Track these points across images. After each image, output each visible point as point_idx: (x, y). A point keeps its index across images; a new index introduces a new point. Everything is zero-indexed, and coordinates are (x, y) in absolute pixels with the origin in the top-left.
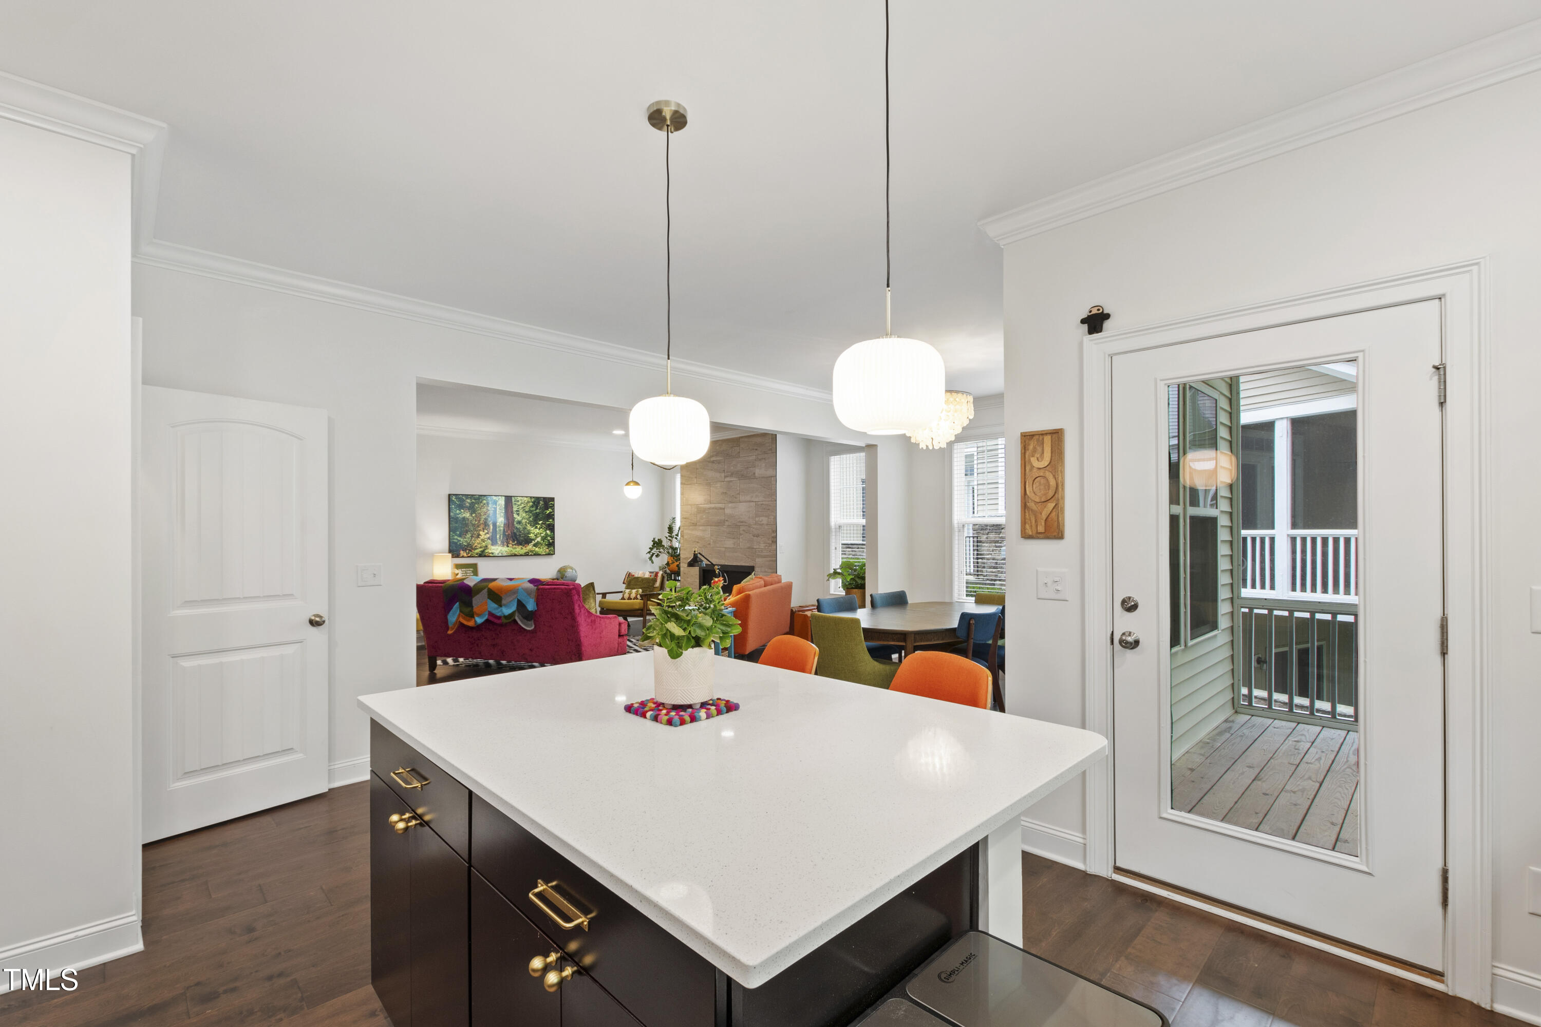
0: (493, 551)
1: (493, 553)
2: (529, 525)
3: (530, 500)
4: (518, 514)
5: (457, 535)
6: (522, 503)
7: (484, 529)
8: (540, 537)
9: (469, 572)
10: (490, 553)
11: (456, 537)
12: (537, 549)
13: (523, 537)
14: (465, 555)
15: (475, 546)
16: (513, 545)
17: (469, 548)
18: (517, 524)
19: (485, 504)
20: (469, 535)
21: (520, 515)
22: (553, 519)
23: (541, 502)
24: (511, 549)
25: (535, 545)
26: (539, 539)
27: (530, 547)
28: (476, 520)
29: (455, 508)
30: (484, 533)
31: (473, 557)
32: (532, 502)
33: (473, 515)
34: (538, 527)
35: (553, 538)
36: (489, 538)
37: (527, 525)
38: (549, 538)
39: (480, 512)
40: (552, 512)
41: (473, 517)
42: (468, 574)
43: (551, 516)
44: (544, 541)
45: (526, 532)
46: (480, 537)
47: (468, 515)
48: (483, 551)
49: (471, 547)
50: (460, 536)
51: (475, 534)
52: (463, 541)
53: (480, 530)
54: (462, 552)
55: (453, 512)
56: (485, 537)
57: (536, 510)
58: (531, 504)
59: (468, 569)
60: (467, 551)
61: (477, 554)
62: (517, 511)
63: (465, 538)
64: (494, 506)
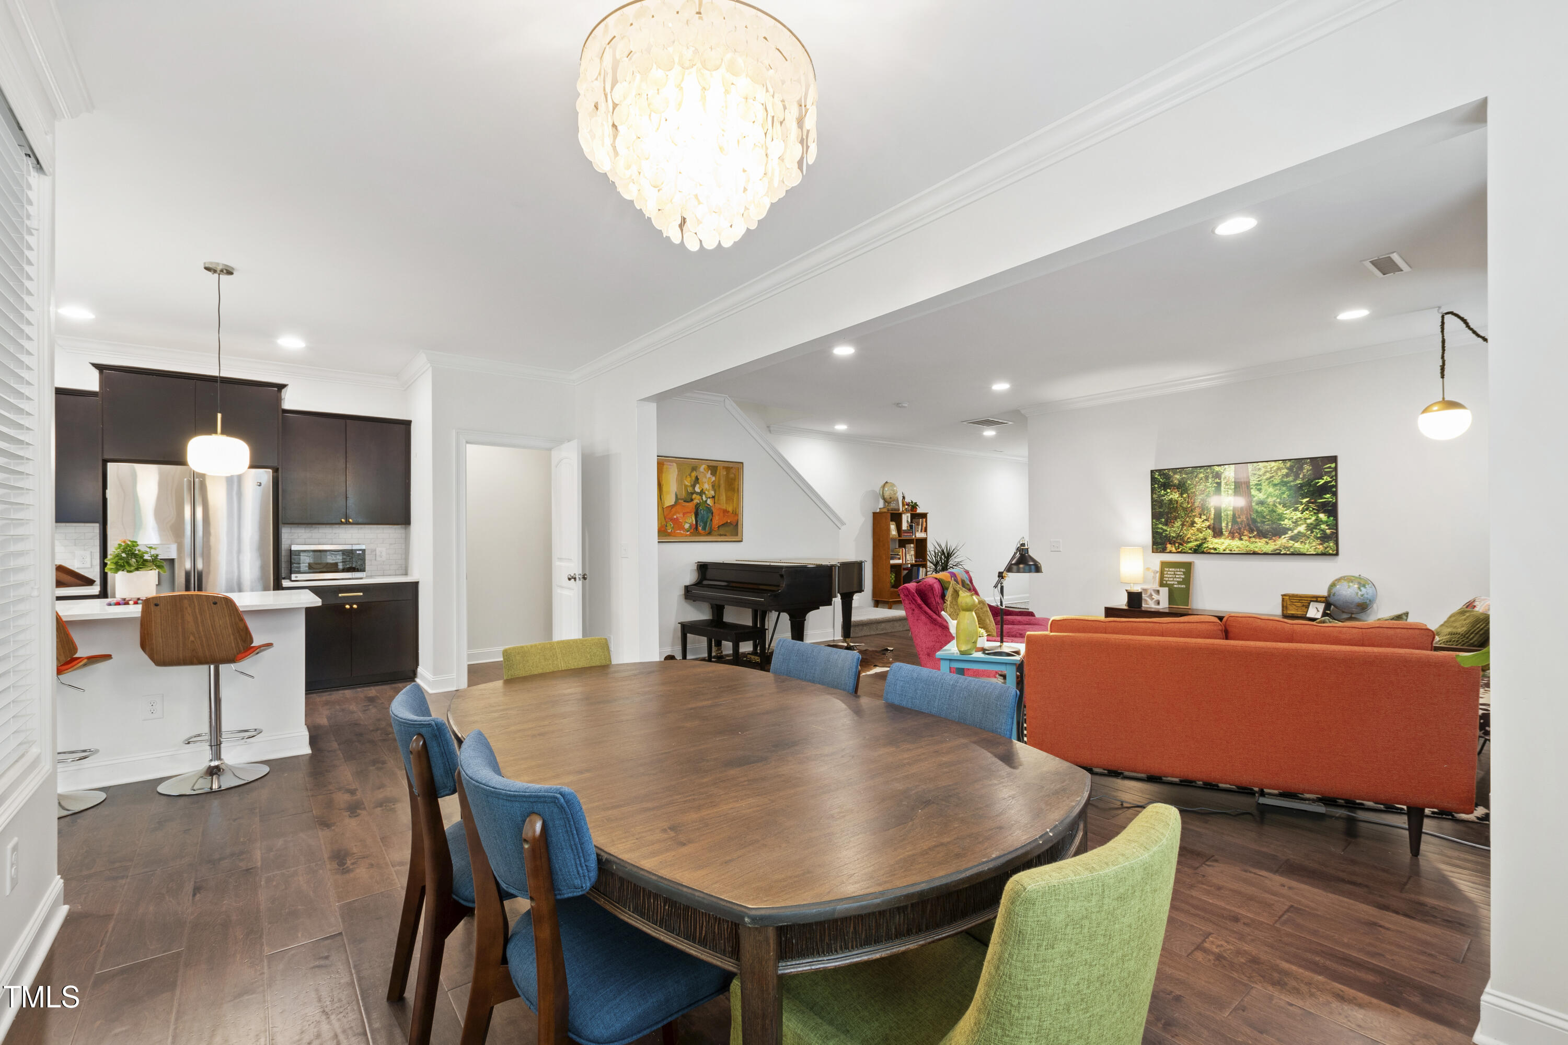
0: (1216, 546)
1: (1215, 549)
2: (1280, 507)
3: (1282, 465)
4: (1260, 490)
5: (1162, 524)
6: (1266, 472)
7: (1200, 515)
8: (1305, 525)
9: (1179, 573)
10: (1210, 549)
11: (1160, 526)
12: (1297, 545)
13: (1268, 525)
14: (1174, 549)
15: (1188, 538)
16: (1250, 537)
17: (1179, 541)
18: (1257, 504)
19: (1201, 479)
20: (1178, 523)
21: (1263, 491)
22: (1335, 494)
23: (1307, 467)
24: (1247, 543)
25: (1292, 538)
26: (1302, 529)
27: (1283, 541)
28: (1188, 503)
29: (1159, 488)
30: (1201, 520)
31: (1184, 553)
32: (1287, 469)
33: (1185, 496)
34: (1301, 508)
35: (1335, 526)
36: (1209, 527)
37: (1276, 507)
38: (1323, 527)
39: (1194, 490)
40: (1330, 482)
41: (1184, 498)
42: (1177, 576)
43: (1331, 488)
44: (1312, 532)
45: (1275, 516)
46: (1195, 525)
47: (1177, 496)
48: (1200, 546)
49: (1182, 539)
50: (1166, 524)
51: (1187, 522)
52: (1172, 530)
53: (1195, 516)
54: (1169, 546)
55: (1156, 493)
56: (1202, 525)
57: (1295, 480)
58: (1285, 471)
59: (1178, 570)
60: (1177, 545)
61: (1190, 549)
62: (1257, 485)
63: (1173, 527)
64: (1217, 480)
